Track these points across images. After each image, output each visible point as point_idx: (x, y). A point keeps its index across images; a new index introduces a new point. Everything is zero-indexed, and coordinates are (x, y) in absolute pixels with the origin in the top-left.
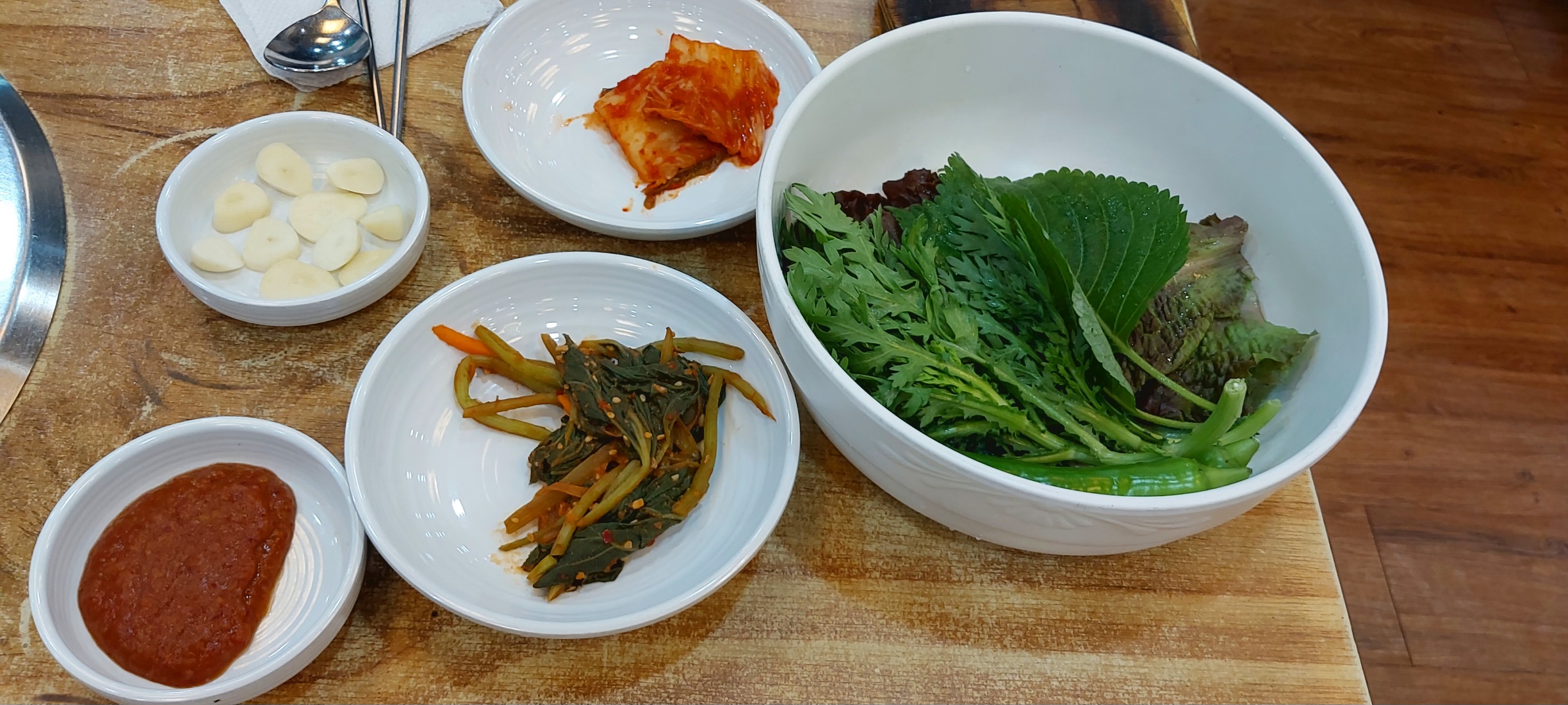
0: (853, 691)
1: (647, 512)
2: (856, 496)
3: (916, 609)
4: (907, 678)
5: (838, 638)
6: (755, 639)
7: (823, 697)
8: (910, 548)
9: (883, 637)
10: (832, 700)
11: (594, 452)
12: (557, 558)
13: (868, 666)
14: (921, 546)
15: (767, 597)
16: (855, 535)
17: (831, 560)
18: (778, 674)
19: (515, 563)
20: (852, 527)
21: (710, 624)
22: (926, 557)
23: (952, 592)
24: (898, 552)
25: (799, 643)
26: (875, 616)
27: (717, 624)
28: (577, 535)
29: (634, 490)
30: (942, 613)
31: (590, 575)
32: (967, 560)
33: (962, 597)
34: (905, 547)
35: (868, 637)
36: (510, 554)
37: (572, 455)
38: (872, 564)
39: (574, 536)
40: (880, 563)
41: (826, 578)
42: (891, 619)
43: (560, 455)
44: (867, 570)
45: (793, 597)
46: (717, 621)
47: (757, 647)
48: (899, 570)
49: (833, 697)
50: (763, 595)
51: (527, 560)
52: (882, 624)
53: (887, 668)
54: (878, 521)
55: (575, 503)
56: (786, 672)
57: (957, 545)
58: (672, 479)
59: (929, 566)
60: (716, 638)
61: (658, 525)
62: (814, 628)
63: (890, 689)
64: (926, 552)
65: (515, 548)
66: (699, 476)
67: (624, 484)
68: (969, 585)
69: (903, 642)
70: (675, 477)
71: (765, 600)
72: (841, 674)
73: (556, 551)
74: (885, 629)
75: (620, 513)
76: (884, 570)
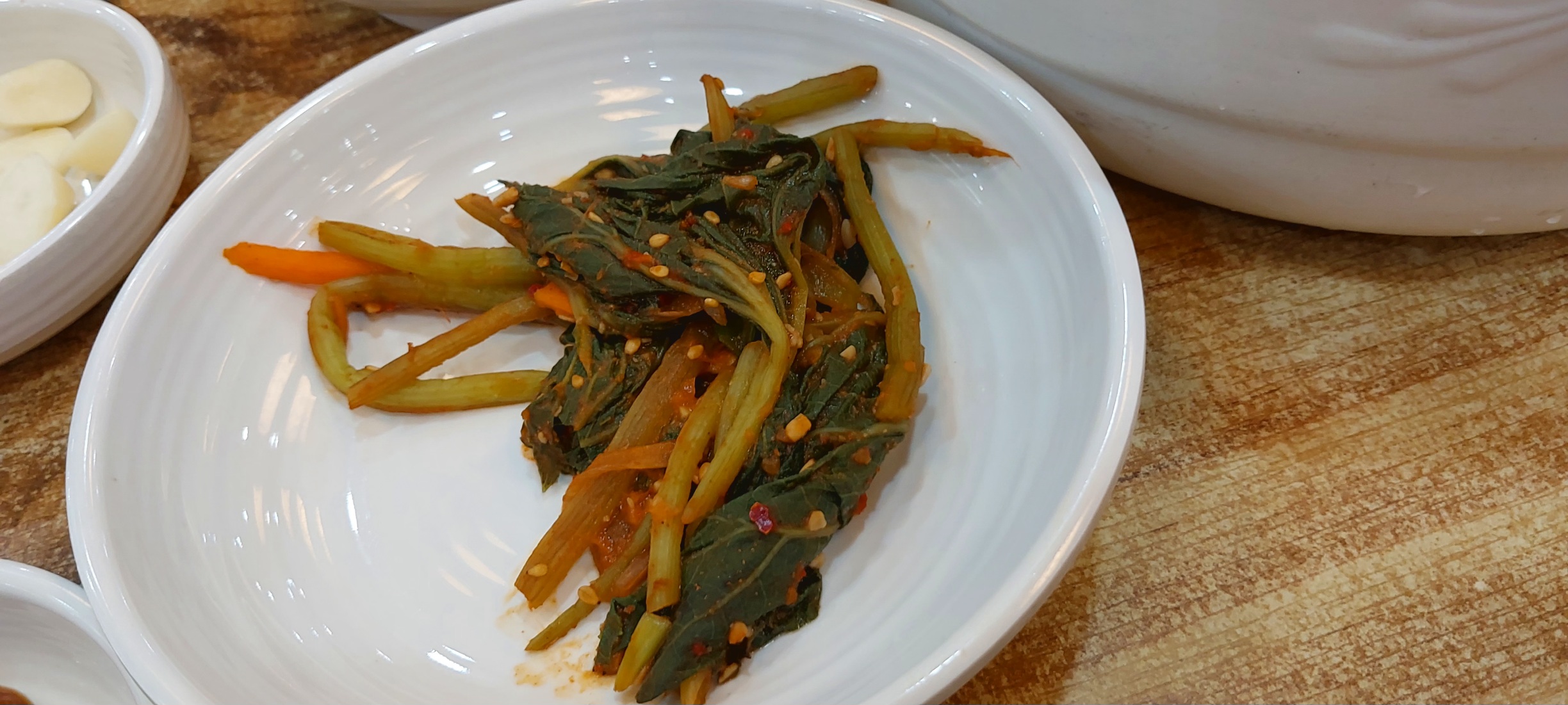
0: (1459, 651)
1: (823, 439)
2: (1217, 274)
3: (1472, 431)
4: (1553, 575)
5: (1355, 552)
6: (1181, 627)
7: (1402, 692)
8: (1381, 325)
9: (1445, 514)
10: (1429, 688)
11: (654, 367)
12: (666, 612)
13: (1456, 586)
14: (1399, 312)
15: (1156, 531)
16: (1261, 342)
17: (1241, 407)
18: (1274, 681)
19: (576, 668)
20: (1244, 331)
21: (1066, 633)
22: (1423, 327)
23: (1519, 370)
24: (1363, 340)
25: (1280, 597)
26: (1400, 477)
27: (1080, 629)
28: (692, 544)
29: (776, 405)
30: (1529, 418)
31: (757, 623)
32: (1505, 300)
33: (1545, 370)
34: (1372, 326)
35: (1414, 526)
36: (556, 652)
37: (611, 387)
38: (1328, 382)
39: (685, 551)
40: (1344, 373)
41: (1253, 444)
42: (1438, 470)
43: (584, 399)
44: (1326, 397)
45: (1211, 510)
46: (1077, 623)
47: (1194, 642)
48: (1389, 372)
49: (1425, 683)
50: (1144, 530)
51: (599, 650)
52: (1426, 488)
53: (1496, 571)
54: (1288, 300)
55: (657, 484)
56: (1291, 669)
57: (1466, 283)
58: (844, 359)
59: (1439, 341)
60: (1097, 660)
61: (862, 455)
62: (1293, 554)
63: (1532, 613)
64: (1417, 319)
65: (564, 634)
66: (896, 336)
67: (749, 399)
68: (1542, 344)
69: (1494, 506)
70: (849, 352)
71: (1156, 539)
72: (1408, 624)
73: (659, 599)
74: (1439, 496)
75: (765, 461)
76: (1359, 383)
